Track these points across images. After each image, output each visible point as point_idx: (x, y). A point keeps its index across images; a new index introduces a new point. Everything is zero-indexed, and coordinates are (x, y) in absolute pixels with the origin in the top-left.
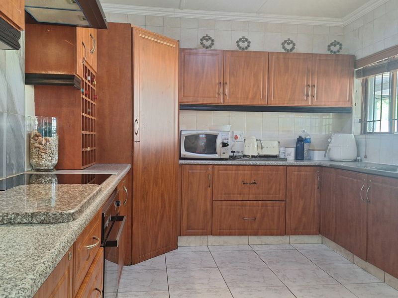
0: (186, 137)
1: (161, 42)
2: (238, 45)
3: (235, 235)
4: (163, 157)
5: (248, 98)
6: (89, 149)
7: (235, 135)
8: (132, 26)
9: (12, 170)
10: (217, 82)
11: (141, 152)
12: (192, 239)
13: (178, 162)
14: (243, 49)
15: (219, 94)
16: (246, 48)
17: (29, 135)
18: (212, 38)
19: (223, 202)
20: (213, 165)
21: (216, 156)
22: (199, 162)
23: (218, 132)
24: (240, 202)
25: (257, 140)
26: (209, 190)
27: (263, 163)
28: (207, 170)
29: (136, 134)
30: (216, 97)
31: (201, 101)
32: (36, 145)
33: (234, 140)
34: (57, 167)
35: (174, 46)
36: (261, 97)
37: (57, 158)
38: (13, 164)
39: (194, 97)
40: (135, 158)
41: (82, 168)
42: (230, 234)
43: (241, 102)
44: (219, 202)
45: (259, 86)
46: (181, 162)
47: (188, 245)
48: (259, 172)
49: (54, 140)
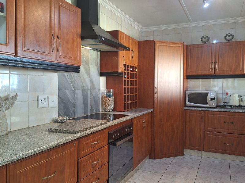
0: (189, 94)
1: (171, 45)
2: (225, 39)
3: (219, 153)
4: (172, 105)
5: (231, 70)
6: (130, 102)
7: (226, 92)
8: (154, 41)
9: (93, 111)
10: (211, 62)
11: (158, 103)
12: (192, 151)
13: (183, 108)
14: (229, 41)
15: (212, 69)
16: (231, 40)
17: (102, 97)
18: (208, 37)
19: (211, 133)
20: (204, 111)
21: (208, 105)
22: (196, 109)
23: (209, 92)
24: (222, 134)
25: (238, 96)
26: (202, 125)
27: (238, 111)
28: (201, 114)
29: (156, 94)
30: (210, 71)
31: (200, 73)
32: (105, 101)
33: (226, 95)
34: (114, 110)
35: (180, 46)
36: (241, 69)
37: (113, 106)
38: (93, 109)
39: (196, 71)
40: (155, 106)
41: (124, 111)
42: (216, 152)
43: (227, 73)
44: (208, 132)
45: (239, 63)
46: (185, 108)
47: (191, 155)
48: (235, 116)
49: (111, 99)
